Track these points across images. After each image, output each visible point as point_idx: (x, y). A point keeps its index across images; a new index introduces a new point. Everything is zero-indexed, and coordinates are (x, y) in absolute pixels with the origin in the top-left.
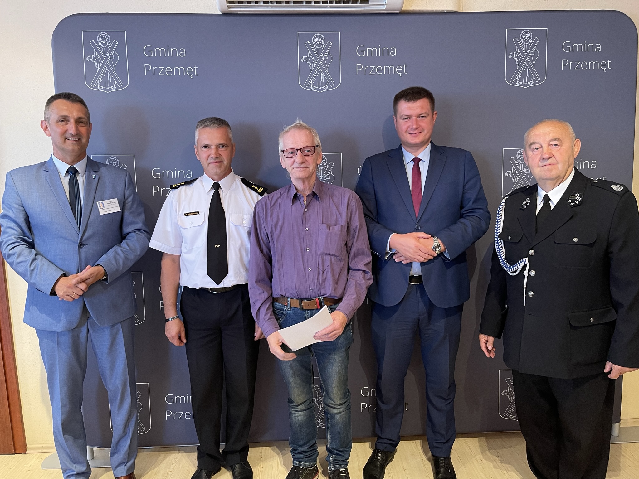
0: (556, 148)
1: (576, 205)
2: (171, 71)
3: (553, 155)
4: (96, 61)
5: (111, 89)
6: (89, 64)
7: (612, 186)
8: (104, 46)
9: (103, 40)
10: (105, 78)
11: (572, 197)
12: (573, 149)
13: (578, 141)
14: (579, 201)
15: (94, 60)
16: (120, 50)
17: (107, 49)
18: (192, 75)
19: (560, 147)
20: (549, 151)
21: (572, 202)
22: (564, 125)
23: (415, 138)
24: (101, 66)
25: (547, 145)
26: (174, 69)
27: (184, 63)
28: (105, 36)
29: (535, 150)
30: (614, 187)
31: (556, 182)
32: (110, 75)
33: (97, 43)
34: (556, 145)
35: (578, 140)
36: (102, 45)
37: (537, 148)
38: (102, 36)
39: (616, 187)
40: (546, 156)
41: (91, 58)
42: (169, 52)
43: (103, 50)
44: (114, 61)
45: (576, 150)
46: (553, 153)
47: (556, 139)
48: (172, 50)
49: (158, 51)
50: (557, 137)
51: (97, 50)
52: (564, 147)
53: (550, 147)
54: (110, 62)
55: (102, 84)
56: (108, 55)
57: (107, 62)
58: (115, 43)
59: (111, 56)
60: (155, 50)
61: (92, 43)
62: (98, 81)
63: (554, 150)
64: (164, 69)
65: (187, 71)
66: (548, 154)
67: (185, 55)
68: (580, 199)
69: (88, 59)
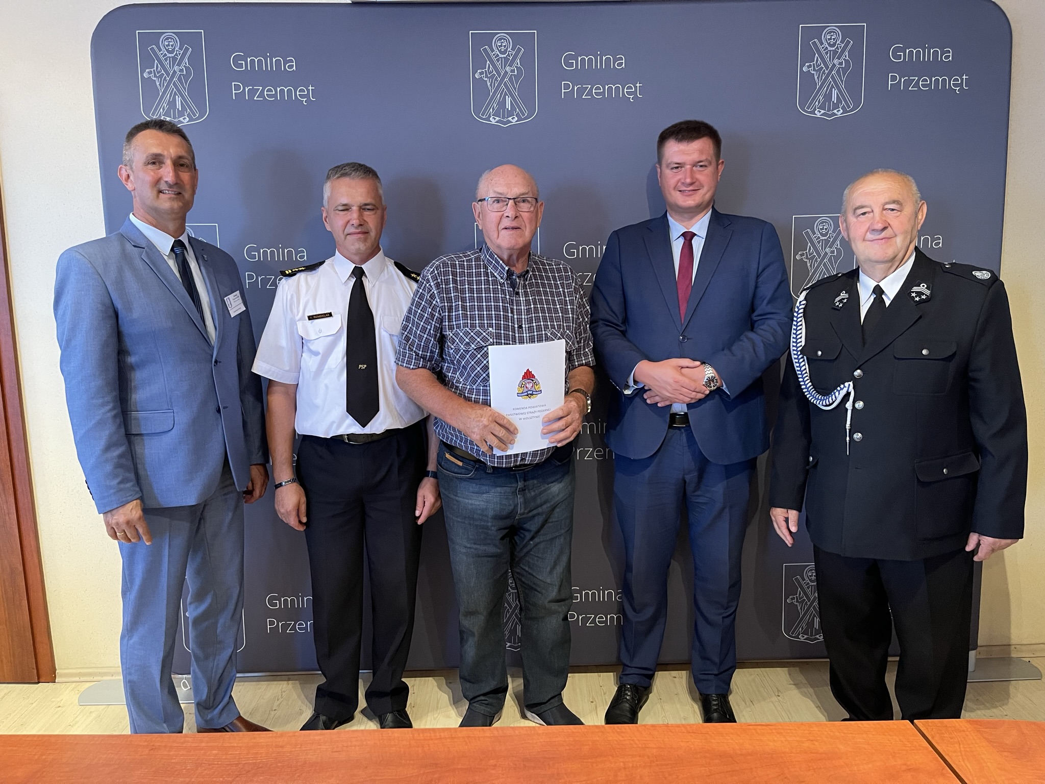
0: (894, 213)
1: (922, 302)
2: (274, 93)
3: (889, 224)
4: (158, 77)
5: (181, 122)
6: (148, 82)
7: (973, 273)
8: (170, 55)
9: (167, 46)
10: (172, 104)
11: (915, 289)
12: (916, 217)
13: (923, 205)
14: (926, 295)
15: (155, 76)
16: (195, 60)
17: (174, 59)
18: (305, 100)
19: (899, 213)
20: (884, 218)
21: (916, 297)
22: (905, 179)
23: (687, 198)
24: (165, 85)
25: (881, 209)
26: (278, 89)
27: (294, 80)
28: (172, 39)
29: (862, 216)
30: (978, 274)
31: (891, 267)
32: (180, 100)
33: (160, 50)
34: (893, 210)
35: (923, 203)
36: (167, 53)
37: (864, 214)
38: (167, 39)
39: (980, 274)
40: (880, 226)
41: (150, 73)
42: (271, 63)
43: (168, 61)
44: (186, 77)
45: (920, 217)
46: (889, 221)
47: (894, 202)
48: (274, 60)
49: (252, 61)
50: (895, 197)
51: (160, 61)
52: (905, 213)
53: (884, 212)
54: (180, 79)
55: (166, 114)
56: (176, 68)
57: (175, 79)
58: (187, 49)
59: (181, 70)
60: (249, 60)
61: (152, 49)
62: (161, 110)
63: (891, 217)
64: (263, 91)
65: (298, 93)
66: (882, 223)
67: (294, 68)
68: (928, 292)
69: (145, 75)
